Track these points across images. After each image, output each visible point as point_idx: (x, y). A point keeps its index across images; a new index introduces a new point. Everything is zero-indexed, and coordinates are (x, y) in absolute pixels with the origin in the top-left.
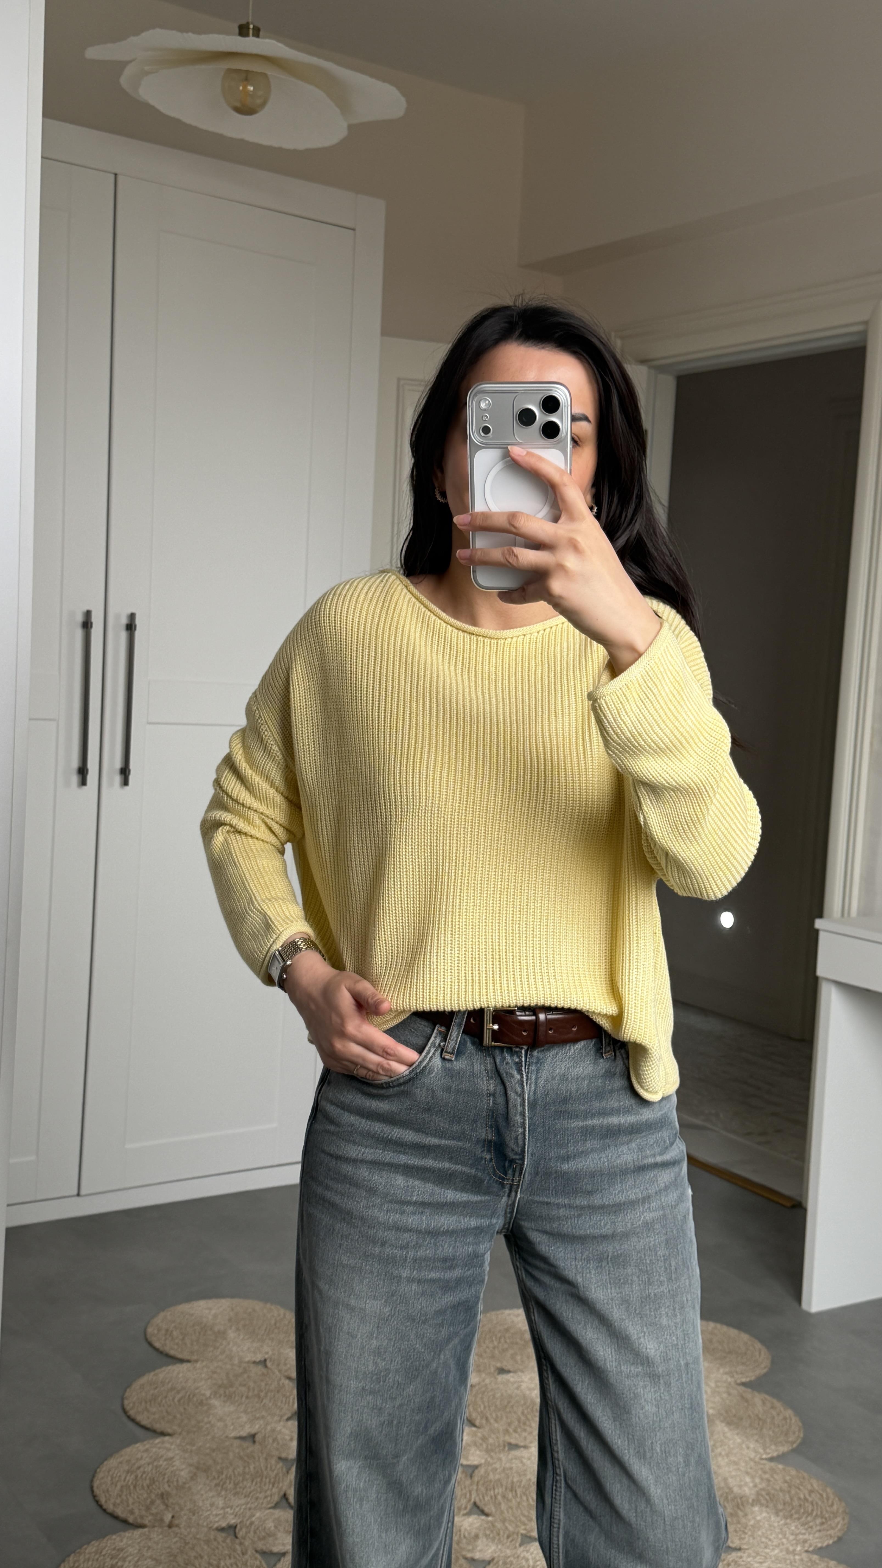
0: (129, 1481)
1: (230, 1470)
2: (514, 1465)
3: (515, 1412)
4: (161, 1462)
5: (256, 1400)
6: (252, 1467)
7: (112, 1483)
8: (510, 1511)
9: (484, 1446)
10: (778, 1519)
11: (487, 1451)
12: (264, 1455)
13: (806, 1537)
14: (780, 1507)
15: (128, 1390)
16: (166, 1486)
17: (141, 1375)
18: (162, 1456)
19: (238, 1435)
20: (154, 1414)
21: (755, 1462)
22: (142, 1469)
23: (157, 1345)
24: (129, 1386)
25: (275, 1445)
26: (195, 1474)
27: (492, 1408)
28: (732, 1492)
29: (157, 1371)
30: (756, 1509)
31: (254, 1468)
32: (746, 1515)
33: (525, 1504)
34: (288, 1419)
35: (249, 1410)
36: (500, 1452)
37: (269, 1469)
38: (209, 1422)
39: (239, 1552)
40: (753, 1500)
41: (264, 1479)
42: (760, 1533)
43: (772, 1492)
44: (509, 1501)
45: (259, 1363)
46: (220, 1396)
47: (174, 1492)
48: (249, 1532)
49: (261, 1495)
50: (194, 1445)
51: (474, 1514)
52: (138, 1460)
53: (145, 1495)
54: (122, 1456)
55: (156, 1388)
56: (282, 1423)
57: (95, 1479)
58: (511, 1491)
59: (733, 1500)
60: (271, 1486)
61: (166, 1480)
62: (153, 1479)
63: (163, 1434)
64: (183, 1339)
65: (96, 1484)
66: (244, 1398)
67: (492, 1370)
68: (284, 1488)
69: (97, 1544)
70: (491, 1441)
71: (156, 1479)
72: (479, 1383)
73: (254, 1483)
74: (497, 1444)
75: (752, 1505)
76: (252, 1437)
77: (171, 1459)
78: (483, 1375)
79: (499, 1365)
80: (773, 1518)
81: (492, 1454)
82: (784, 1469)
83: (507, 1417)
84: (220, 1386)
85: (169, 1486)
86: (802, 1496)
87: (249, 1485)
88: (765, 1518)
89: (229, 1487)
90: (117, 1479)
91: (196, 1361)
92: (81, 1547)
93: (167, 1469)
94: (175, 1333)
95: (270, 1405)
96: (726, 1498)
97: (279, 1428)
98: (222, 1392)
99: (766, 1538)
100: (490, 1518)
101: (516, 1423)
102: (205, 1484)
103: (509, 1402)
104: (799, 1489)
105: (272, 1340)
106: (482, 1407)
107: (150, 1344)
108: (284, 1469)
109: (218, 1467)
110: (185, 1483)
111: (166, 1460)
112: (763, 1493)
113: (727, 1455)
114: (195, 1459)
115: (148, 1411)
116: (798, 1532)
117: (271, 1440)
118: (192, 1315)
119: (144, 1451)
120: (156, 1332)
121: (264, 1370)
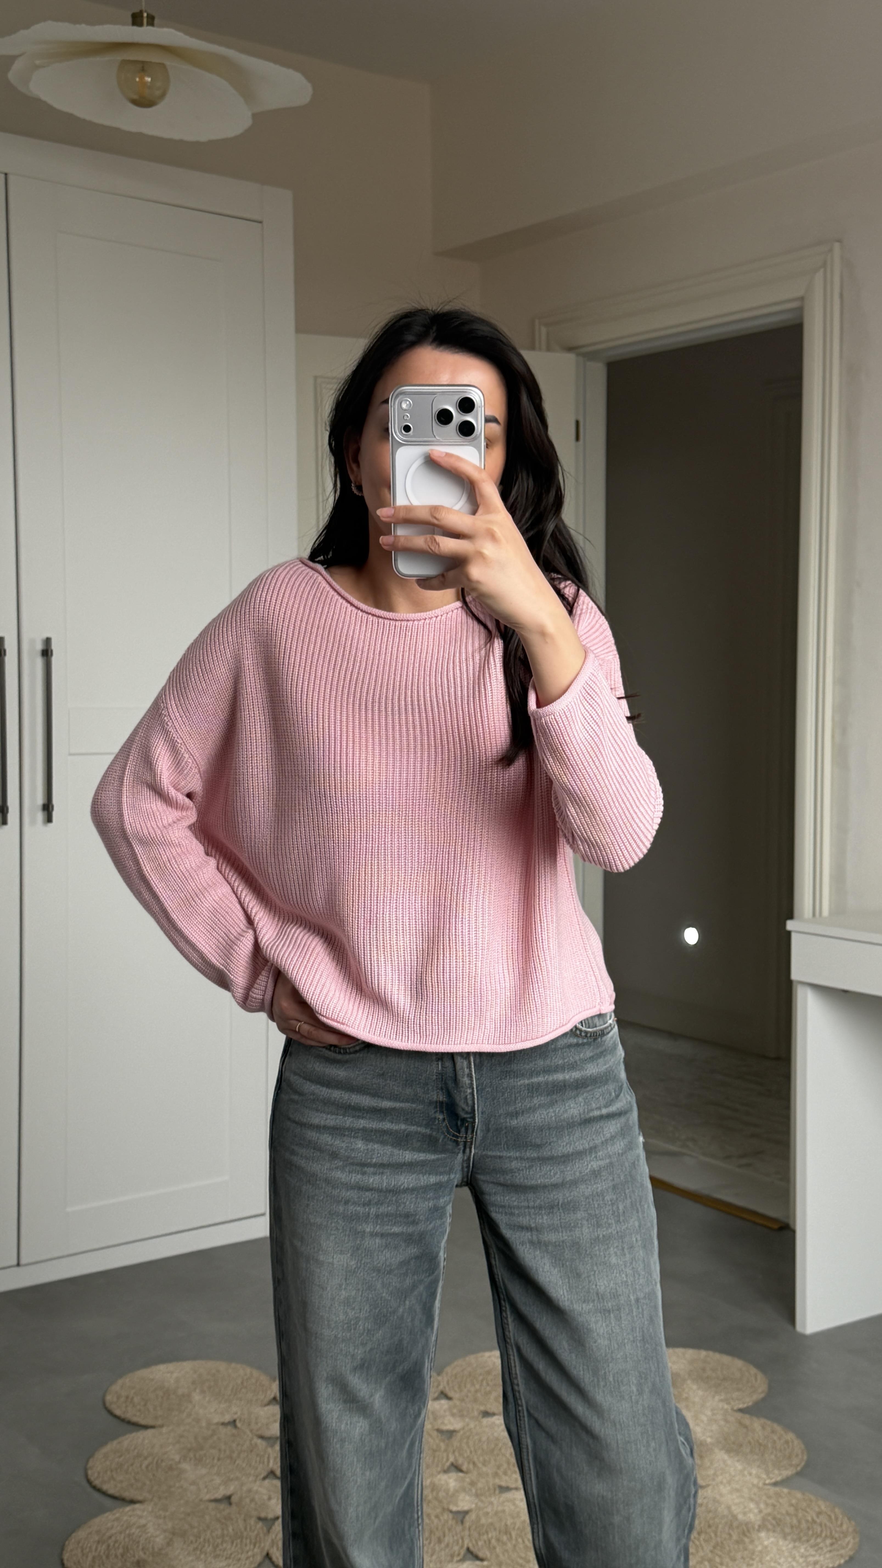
1: (208, 1533)
2: (507, 1509)
3: (504, 1455)
4: (133, 1530)
5: (228, 1461)
6: (230, 1529)
7: (83, 1555)
8: (506, 1555)
9: (474, 1491)
10: (787, 1542)
11: (477, 1495)
12: (243, 1516)
13: (817, 1558)
14: (787, 1530)
15: (91, 1460)
16: (141, 1553)
17: (104, 1444)
18: (134, 1524)
19: (213, 1498)
20: (121, 1482)
21: (759, 1488)
22: (113, 1538)
23: (118, 1412)
24: (92, 1455)
25: (253, 1505)
26: (171, 1540)
27: (479, 1452)
28: (737, 1519)
29: (120, 1439)
30: (763, 1534)
31: (233, 1530)
32: (752, 1542)
33: (521, 1546)
34: (264, 1478)
35: (223, 1471)
36: (490, 1496)
37: (248, 1529)
38: (181, 1487)
40: (759, 1526)
41: (244, 1540)
42: (768, 1558)
43: (779, 1516)
44: (504, 1544)
45: (228, 1423)
46: (190, 1460)
47: (150, 1559)
49: (243, 1556)
50: (167, 1511)
51: (469, 1559)
52: (108, 1529)
54: (90, 1526)
55: (121, 1456)
56: (258, 1483)
57: (64, 1552)
58: (506, 1533)
59: (738, 1527)
60: (252, 1547)
61: (141, 1547)
62: (127, 1548)
63: (132, 1502)
64: (145, 1405)
65: (66, 1556)
66: (215, 1461)
67: (476, 1413)
68: (266, 1548)
70: (480, 1485)
71: (129, 1547)
72: (463, 1428)
73: (234, 1544)
74: (487, 1488)
75: (759, 1531)
76: (228, 1499)
77: (144, 1526)
78: (467, 1420)
79: (482, 1408)
80: (781, 1543)
81: (483, 1498)
82: (789, 1493)
83: (495, 1460)
84: (190, 1450)
85: (145, 1553)
86: (810, 1519)
87: (229, 1547)
88: (772, 1543)
89: (208, 1550)
90: (88, 1550)
91: (162, 1426)
93: (140, 1537)
94: (136, 1400)
95: (244, 1465)
96: (731, 1526)
97: (255, 1488)
98: (191, 1455)
99: (775, 1562)
100: (485, 1563)
101: (505, 1466)
102: (182, 1549)
103: (496, 1445)
104: (807, 1512)
105: (241, 1400)
106: (468, 1451)
107: (110, 1413)
108: (265, 1529)
109: (196, 1530)
110: (160, 1549)
111: (139, 1527)
112: (770, 1518)
113: (729, 1483)
114: (170, 1525)
115: (115, 1480)
116: (807, 1554)
117: (248, 1500)
118: (152, 1380)
119: (114, 1521)
120: (115, 1399)
121: (234, 1431)
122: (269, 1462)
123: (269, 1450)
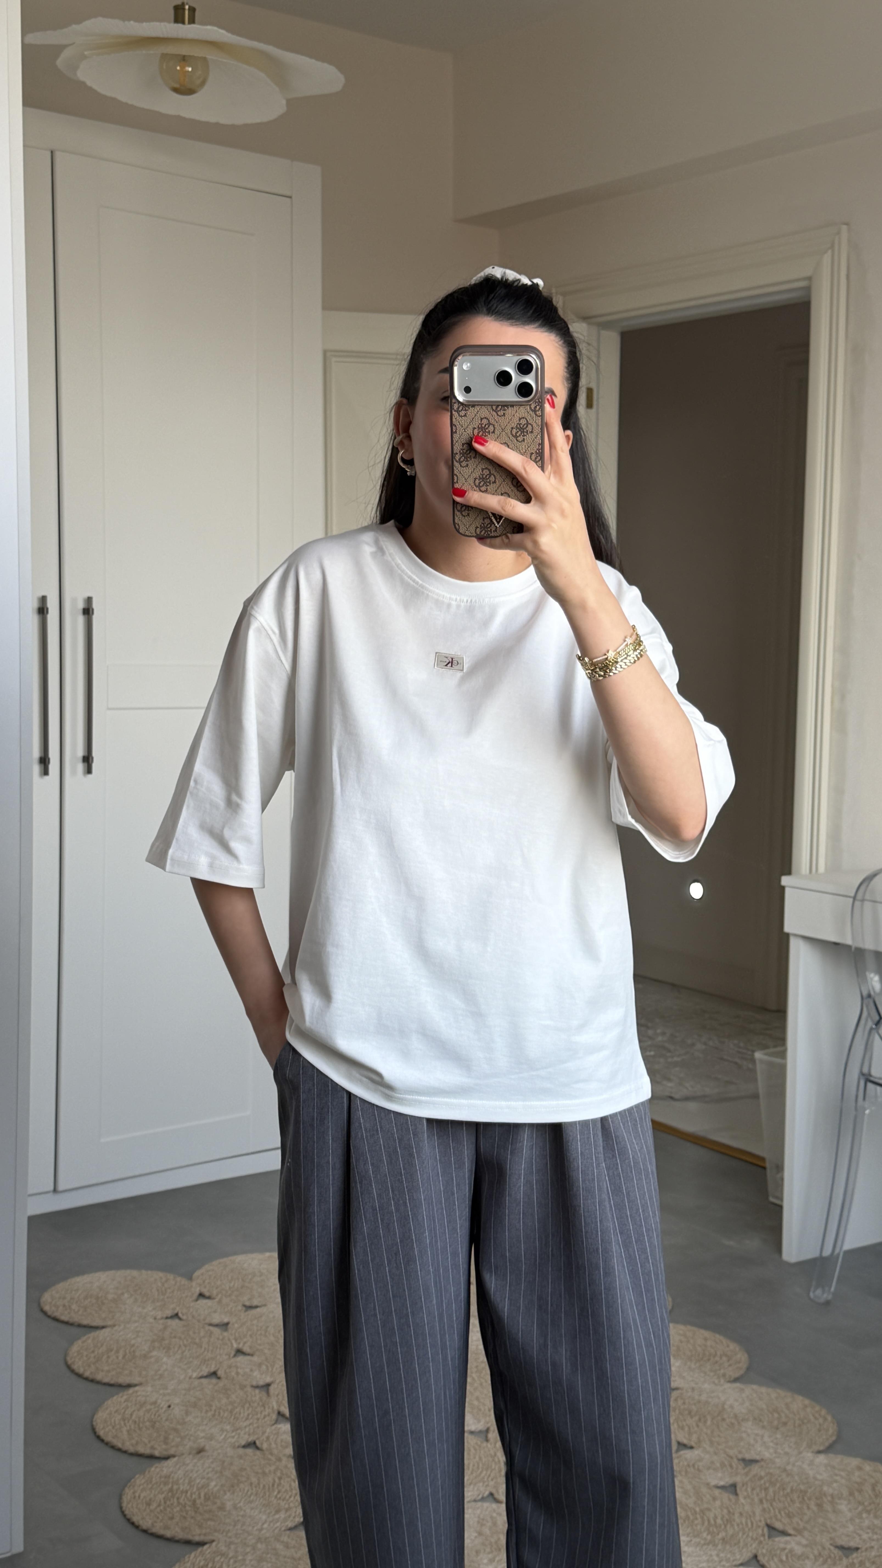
0: (130, 1426)
1: (217, 1402)
4: (148, 1407)
5: (195, 1346)
6: (234, 1397)
7: (116, 1431)
12: (238, 1386)
13: (722, 1371)
15: (68, 1357)
17: (70, 1344)
18: (145, 1403)
19: (200, 1375)
20: (109, 1371)
22: (135, 1415)
24: (68, 1353)
25: (240, 1377)
29: (82, 1339)
31: (237, 1397)
34: (235, 1356)
35: (195, 1354)
37: (250, 1395)
38: (166, 1370)
39: (273, 1459)
41: (252, 1404)
45: (172, 1317)
46: (159, 1348)
47: (179, 1427)
48: (270, 1444)
49: (259, 1415)
50: (166, 1388)
52: (125, 1409)
53: (155, 1435)
54: (107, 1409)
55: (93, 1352)
56: (233, 1360)
60: (262, 1408)
61: (164, 1419)
62: (152, 1420)
63: (129, 1386)
64: (85, 1311)
65: (101, 1433)
66: (183, 1347)
68: (275, 1407)
69: (142, 1477)
71: (154, 1420)
73: (246, 1408)
76: (214, 1374)
84: (153, 1341)
87: (242, 1410)
89: (226, 1415)
90: (118, 1426)
91: (114, 1326)
92: (129, 1481)
93: (158, 1411)
94: (74, 1307)
97: (233, 1364)
98: (157, 1344)
102: (202, 1416)
115: (102, 1371)
117: (233, 1374)
118: (77, 1290)
119: (125, 1402)
120: (53, 1308)
121: (182, 1322)
122: (232, 1344)
123: (225, 1334)
